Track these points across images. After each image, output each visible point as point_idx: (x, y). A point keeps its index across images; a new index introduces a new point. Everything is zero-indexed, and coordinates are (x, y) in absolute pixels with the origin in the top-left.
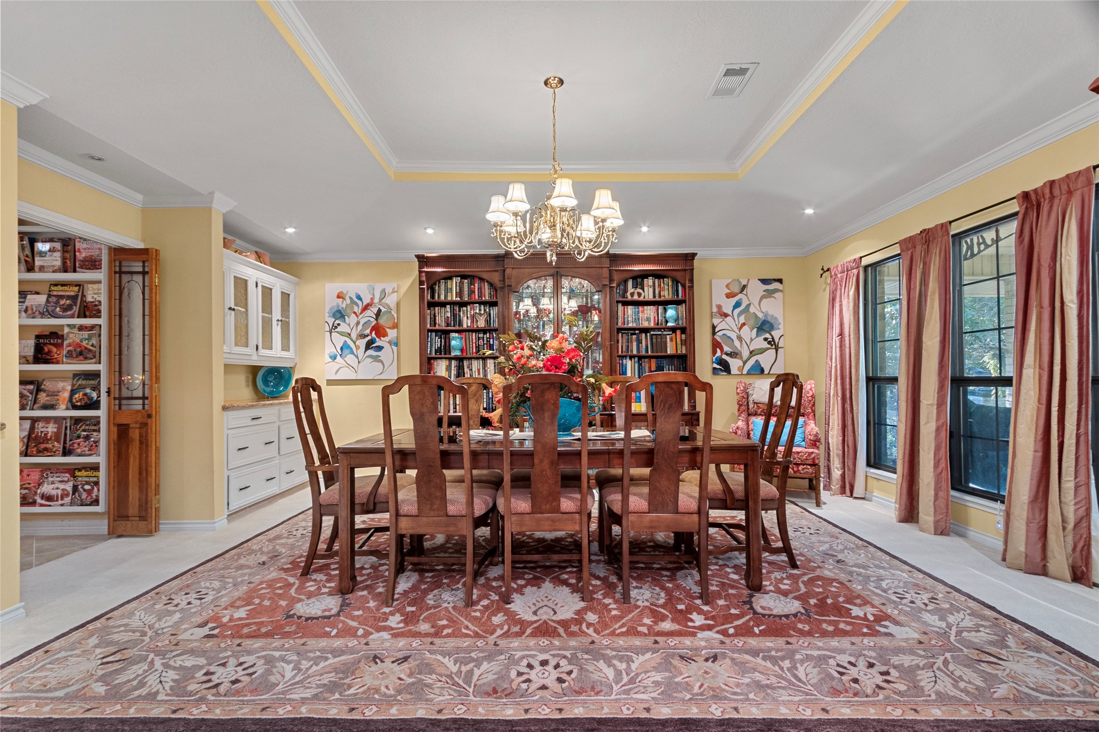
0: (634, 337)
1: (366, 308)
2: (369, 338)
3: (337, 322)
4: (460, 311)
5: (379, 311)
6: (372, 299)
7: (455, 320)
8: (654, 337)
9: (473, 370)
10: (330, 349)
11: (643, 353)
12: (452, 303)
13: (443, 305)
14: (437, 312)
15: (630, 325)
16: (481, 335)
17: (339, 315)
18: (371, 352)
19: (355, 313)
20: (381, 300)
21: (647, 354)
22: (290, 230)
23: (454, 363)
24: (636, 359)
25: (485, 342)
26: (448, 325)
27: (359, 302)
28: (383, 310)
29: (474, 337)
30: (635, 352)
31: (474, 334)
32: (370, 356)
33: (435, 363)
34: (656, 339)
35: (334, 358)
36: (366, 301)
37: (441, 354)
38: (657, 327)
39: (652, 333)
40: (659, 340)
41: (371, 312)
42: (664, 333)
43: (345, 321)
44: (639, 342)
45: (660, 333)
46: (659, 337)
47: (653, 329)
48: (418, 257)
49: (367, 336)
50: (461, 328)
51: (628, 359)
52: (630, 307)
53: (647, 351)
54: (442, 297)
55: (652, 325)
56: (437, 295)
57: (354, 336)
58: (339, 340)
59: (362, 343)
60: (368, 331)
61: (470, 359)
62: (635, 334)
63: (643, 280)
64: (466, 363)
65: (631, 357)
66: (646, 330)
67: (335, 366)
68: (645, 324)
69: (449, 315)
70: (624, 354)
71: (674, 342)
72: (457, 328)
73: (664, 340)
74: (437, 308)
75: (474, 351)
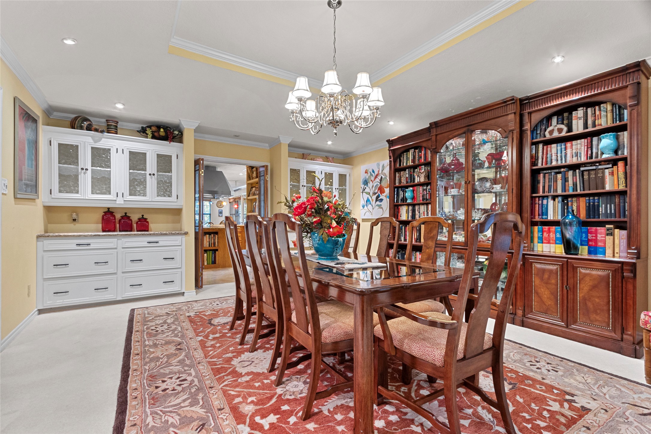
0: (559, 176)
1: (376, 177)
2: (377, 194)
3: (365, 187)
4: (414, 172)
5: (382, 177)
6: (379, 171)
7: (411, 179)
8: (585, 173)
9: (421, 212)
10: (362, 202)
11: (571, 192)
12: (409, 167)
13: (404, 169)
14: (402, 175)
15: (554, 163)
16: (425, 188)
17: (366, 183)
18: (378, 203)
19: (372, 181)
20: (382, 171)
21: (575, 193)
22: (330, 143)
23: (410, 208)
24: (560, 199)
25: (428, 192)
26: (407, 182)
27: (373, 174)
28: (383, 177)
29: (421, 189)
30: (559, 192)
31: (421, 188)
32: (378, 205)
33: (401, 208)
34: (589, 175)
35: (363, 207)
36: (376, 173)
37: (403, 202)
38: (589, 161)
39: (582, 169)
40: (593, 176)
41: (378, 180)
42: (600, 167)
43: (368, 186)
44: (565, 180)
45: (594, 167)
46: (592, 172)
47: (584, 164)
48: (388, 141)
49: (376, 193)
50: (414, 184)
51: (550, 199)
52: (554, 146)
53: (575, 189)
54: (405, 164)
55: (583, 159)
56: (402, 163)
57: (371, 194)
58: (366, 196)
59: (374, 197)
60: (377, 191)
61: (419, 204)
62: (560, 173)
63: (571, 114)
64: (417, 207)
65: (554, 198)
66: (574, 167)
67: (364, 211)
68: (575, 161)
69: (407, 176)
70: (546, 194)
71: (616, 176)
72: (412, 184)
73: (600, 175)
74: (402, 172)
75: (421, 199)
